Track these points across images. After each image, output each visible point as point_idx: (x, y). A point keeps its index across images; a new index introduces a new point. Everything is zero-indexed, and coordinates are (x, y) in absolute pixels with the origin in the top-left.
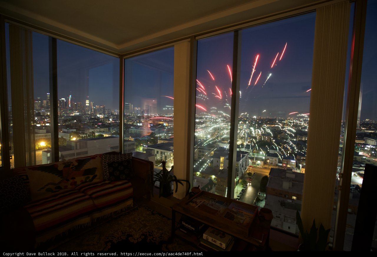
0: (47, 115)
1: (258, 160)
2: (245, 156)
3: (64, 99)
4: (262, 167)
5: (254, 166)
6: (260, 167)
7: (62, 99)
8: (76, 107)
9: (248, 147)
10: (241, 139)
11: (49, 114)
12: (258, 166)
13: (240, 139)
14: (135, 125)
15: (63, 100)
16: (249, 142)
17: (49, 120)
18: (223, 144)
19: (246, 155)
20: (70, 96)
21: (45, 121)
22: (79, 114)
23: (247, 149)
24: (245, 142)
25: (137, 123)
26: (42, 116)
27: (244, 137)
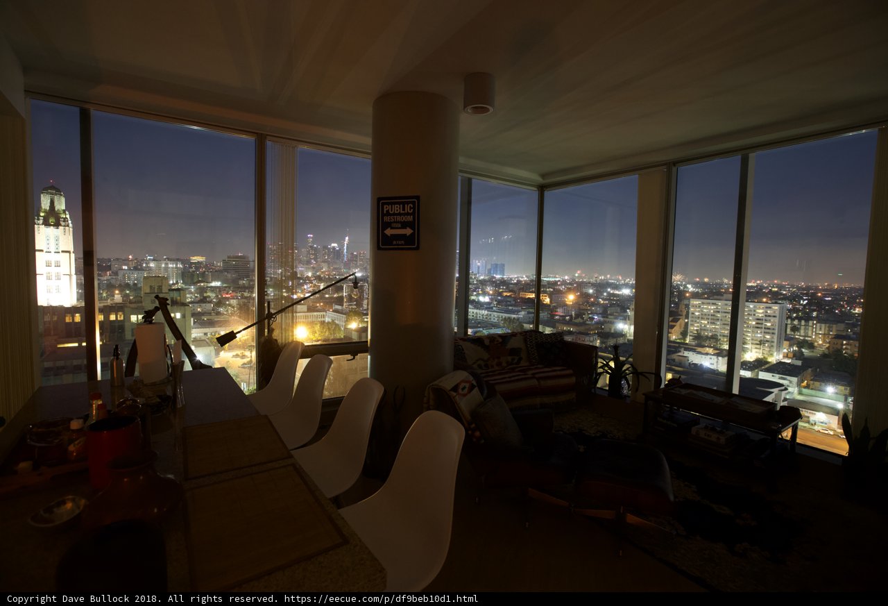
0: (308, 277)
1: (818, 411)
2: (773, 394)
3: (335, 245)
4: (832, 433)
5: (804, 427)
6: (826, 432)
7: (333, 245)
8: (355, 261)
9: (779, 368)
10: (760, 344)
11: (310, 274)
12: (816, 428)
13: (757, 344)
14: (474, 301)
15: (334, 248)
16: (786, 356)
17: (311, 287)
18: (699, 355)
19: (776, 390)
20: (347, 238)
21: (305, 289)
22: (362, 276)
23: (778, 376)
24: (772, 355)
25: (478, 295)
26: (300, 278)
27: (767, 341)
